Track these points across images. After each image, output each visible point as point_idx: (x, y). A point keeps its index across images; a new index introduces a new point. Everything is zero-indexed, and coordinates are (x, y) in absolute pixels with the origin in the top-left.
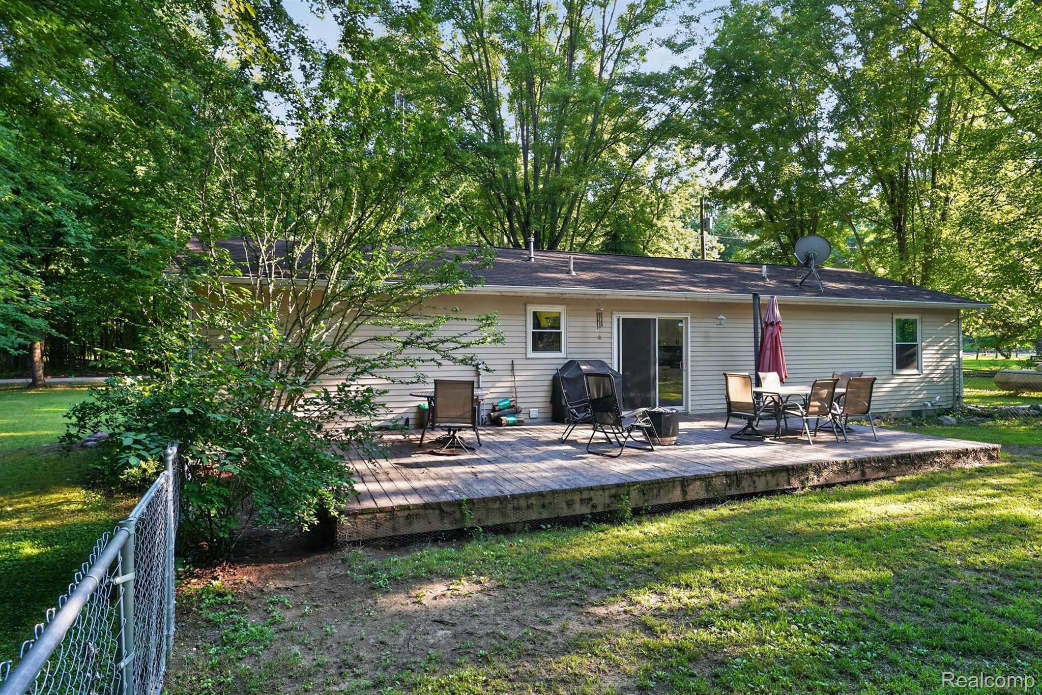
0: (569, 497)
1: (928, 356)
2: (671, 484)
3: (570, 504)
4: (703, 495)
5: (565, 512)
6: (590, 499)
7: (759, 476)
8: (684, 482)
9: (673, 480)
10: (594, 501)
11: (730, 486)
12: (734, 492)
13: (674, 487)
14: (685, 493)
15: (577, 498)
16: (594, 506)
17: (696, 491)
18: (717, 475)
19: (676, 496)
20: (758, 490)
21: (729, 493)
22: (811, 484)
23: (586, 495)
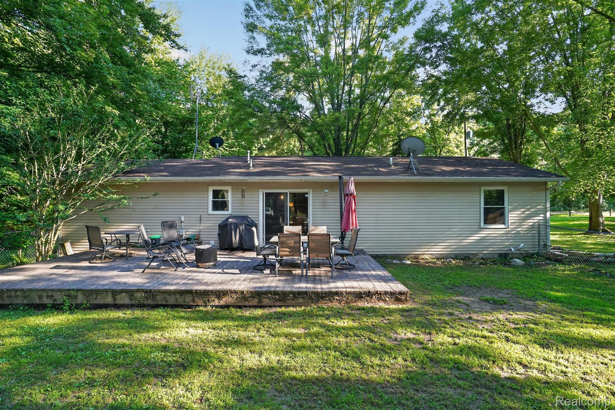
0: (39, 293)
1: (512, 216)
2: (105, 293)
3: (40, 297)
4: (127, 301)
5: (37, 301)
6: (52, 296)
7: (170, 295)
8: (115, 293)
9: (106, 291)
10: (55, 297)
11: (147, 298)
12: (150, 302)
13: (107, 295)
14: (115, 299)
15: (45, 295)
16: (55, 300)
17: (124, 299)
18: (138, 291)
19: (109, 300)
20: (169, 303)
21: (146, 302)
22: (213, 304)
23: (50, 293)
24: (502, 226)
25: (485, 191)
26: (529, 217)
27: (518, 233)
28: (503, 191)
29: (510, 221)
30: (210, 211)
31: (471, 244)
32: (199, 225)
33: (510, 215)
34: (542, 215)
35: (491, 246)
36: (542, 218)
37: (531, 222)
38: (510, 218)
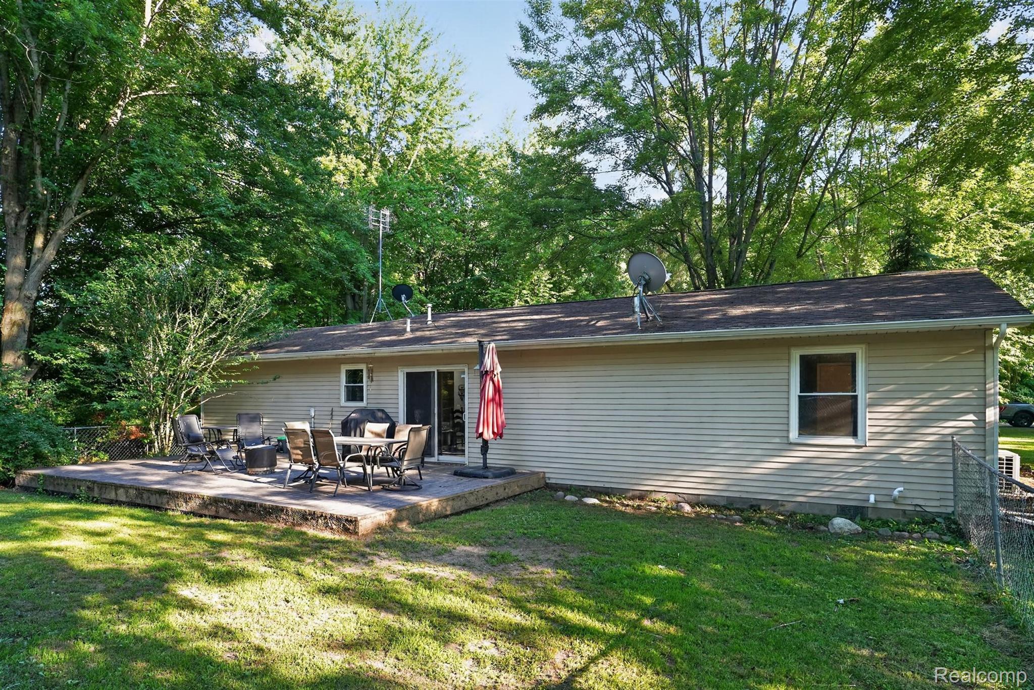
1: (874, 418)
24: (850, 441)
25: (802, 358)
26: (927, 420)
27: (896, 459)
28: (852, 358)
29: (868, 430)
30: (343, 402)
31: (762, 479)
32: (328, 422)
33: (868, 415)
34: (972, 417)
35: (815, 488)
36: (971, 424)
37: (933, 433)
38: (868, 422)
